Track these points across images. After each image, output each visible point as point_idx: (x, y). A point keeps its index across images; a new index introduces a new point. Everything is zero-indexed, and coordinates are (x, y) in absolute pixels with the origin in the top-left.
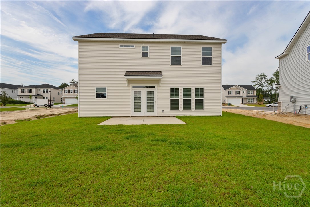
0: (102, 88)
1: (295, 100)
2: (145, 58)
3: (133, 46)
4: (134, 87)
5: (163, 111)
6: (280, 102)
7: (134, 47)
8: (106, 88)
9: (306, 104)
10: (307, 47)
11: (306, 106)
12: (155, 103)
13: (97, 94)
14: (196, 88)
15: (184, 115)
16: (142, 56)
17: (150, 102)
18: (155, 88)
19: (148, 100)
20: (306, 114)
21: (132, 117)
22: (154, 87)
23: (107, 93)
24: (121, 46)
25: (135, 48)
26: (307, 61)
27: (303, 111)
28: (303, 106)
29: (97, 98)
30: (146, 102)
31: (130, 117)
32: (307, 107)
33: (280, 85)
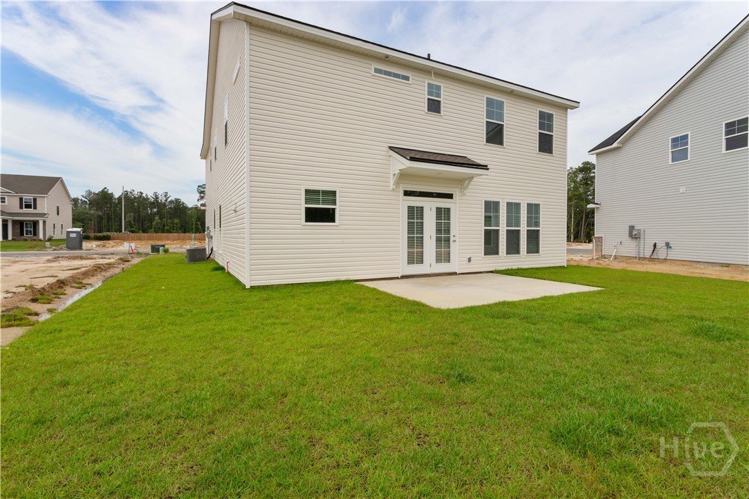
0: (325, 193)
1: (640, 233)
2: (433, 117)
3: (407, 78)
4: (407, 193)
5: (469, 260)
6: (599, 238)
7: (408, 80)
8: (335, 192)
9: (667, 240)
10: (670, 138)
11: (667, 245)
12: (454, 239)
13: (306, 208)
14: (528, 204)
15: (507, 268)
16: (426, 110)
17: (443, 235)
18: (452, 198)
19: (439, 231)
20: (668, 258)
21: (403, 277)
22: (450, 196)
23: (337, 207)
24: (377, 71)
25: (410, 82)
26: (670, 163)
27: (661, 254)
28: (660, 244)
29: (306, 221)
30: (434, 236)
31: (397, 278)
32: (670, 245)
33: (597, 204)
